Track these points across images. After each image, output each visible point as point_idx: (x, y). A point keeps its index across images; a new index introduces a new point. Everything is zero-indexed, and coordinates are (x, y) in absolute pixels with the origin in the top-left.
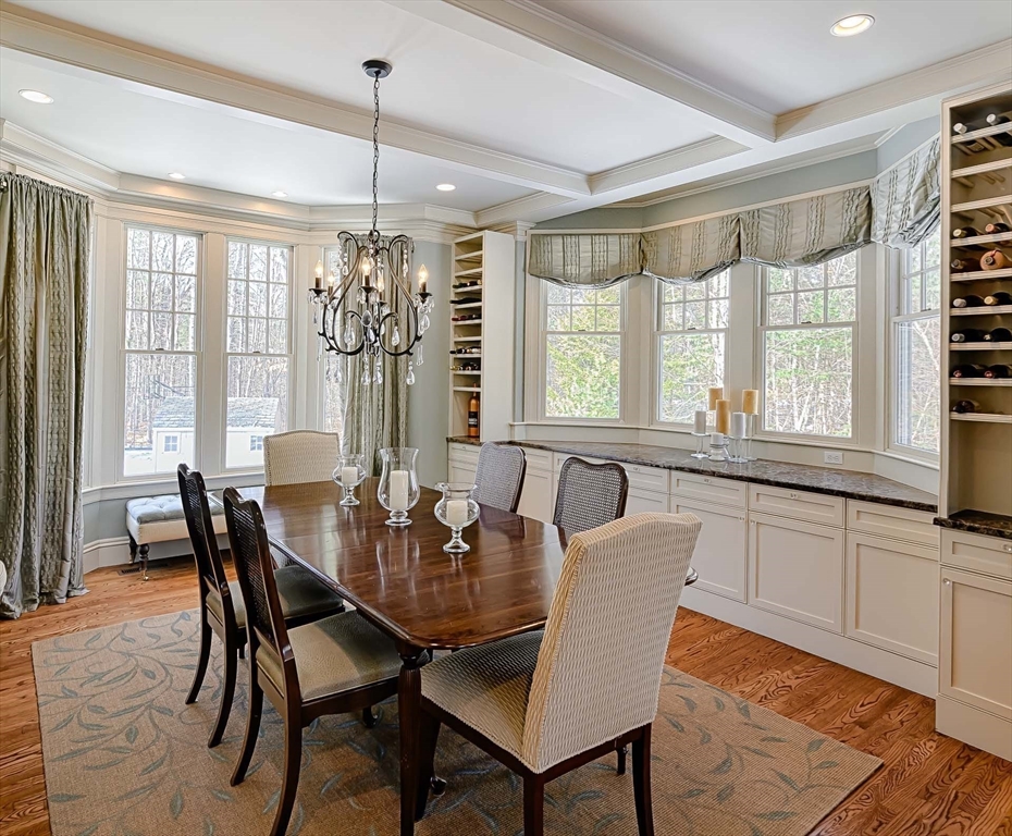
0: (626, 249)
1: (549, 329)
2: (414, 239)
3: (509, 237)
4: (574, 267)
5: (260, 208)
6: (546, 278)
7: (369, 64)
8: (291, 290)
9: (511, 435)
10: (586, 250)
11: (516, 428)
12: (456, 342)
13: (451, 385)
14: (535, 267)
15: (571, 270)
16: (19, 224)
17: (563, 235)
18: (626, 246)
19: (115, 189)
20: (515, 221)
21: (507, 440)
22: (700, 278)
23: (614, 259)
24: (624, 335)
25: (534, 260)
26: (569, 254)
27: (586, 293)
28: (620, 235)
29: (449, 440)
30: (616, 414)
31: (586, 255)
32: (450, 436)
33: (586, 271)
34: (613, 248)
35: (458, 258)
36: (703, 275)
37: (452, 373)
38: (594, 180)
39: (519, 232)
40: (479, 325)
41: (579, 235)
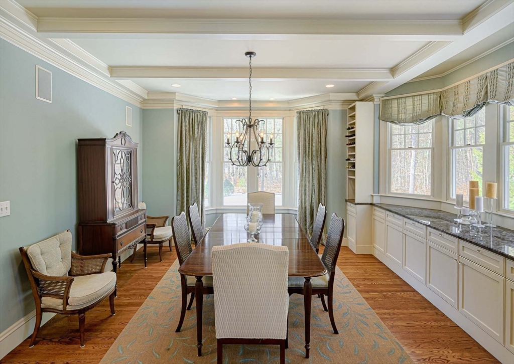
0: (432, 102)
1: (393, 147)
2: (328, 109)
3: (371, 103)
4: (403, 114)
5: (271, 105)
6: (389, 121)
7: (247, 54)
8: (283, 136)
9: (372, 200)
10: (409, 105)
11: (374, 197)
12: (349, 155)
13: (347, 175)
14: (384, 116)
15: (402, 116)
16: (184, 124)
17: (397, 99)
18: (432, 100)
19: (217, 106)
20: (372, 95)
21: (370, 202)
22: (467, 115)
23: (425, 108)
24: (433, 149)
25: (383, 113)
26: (401, 108)
27: (410, 128)
28: (428, 94)
29: (346, 201)
30: (429, 194)
31: (409, 108)
32: (347, 199)
33: (409, 116)
34: (424, 103)
35: (350, 115)
36: (469, 113)
37: (348, 169)
38: (393, 70)
39: (375, 100)
40: (354, 147)
41: (406, 97)
